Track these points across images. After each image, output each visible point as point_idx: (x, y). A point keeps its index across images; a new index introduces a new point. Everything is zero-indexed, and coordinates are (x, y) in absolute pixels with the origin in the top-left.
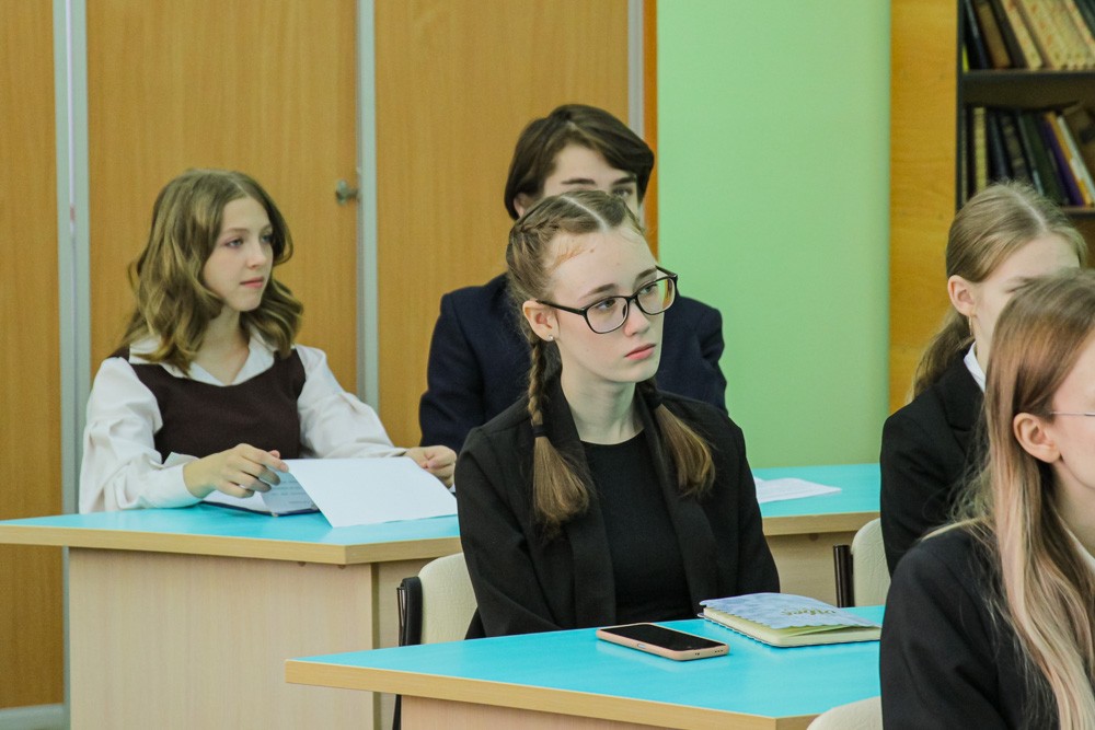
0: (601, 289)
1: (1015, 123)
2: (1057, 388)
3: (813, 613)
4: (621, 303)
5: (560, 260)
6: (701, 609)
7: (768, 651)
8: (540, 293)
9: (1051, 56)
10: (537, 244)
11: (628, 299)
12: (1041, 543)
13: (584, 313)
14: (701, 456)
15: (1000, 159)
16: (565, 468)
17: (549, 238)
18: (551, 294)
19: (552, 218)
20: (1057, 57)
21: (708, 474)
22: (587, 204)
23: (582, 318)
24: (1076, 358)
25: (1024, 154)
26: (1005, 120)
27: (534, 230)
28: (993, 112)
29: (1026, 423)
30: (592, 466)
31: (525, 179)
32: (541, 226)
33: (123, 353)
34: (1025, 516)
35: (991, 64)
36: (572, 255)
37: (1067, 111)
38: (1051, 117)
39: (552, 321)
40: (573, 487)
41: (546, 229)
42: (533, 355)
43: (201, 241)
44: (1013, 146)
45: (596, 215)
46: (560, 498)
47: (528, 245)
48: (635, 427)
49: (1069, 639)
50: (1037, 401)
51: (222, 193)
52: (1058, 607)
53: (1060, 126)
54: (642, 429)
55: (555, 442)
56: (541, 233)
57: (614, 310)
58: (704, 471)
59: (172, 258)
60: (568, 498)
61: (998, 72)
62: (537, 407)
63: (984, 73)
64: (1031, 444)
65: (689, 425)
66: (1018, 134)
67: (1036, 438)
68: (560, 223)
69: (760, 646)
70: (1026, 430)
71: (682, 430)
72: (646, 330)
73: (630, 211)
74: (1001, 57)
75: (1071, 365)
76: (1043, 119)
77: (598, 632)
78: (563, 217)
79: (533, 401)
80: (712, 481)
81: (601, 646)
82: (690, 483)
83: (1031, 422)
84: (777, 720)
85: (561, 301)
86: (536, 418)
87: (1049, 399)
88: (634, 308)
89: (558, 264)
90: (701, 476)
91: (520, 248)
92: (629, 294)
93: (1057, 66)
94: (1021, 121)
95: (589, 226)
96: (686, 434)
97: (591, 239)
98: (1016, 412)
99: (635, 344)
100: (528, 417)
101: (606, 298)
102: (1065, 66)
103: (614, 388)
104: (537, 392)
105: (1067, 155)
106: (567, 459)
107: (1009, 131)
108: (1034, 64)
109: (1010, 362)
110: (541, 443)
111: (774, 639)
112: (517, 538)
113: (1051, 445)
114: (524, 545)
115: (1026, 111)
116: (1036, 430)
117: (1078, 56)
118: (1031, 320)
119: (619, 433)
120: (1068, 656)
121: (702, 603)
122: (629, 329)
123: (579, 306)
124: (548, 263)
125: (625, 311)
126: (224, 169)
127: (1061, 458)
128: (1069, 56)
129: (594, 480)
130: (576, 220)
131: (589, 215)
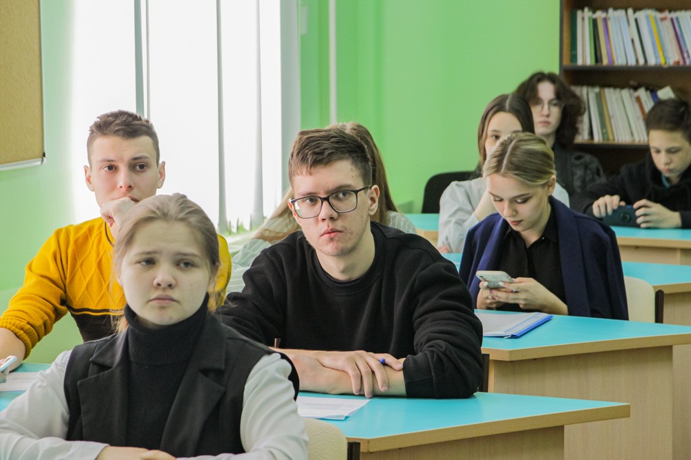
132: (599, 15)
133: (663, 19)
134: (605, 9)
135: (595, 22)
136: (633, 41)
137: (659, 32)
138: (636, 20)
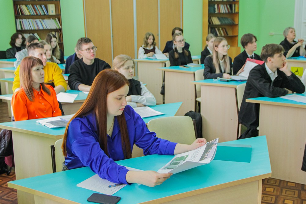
5: (177, 38)
8: (175, 41)
12: (217, 57)
24: (220, 43)
28: (211, 28)
31: (173, 33)
33: (141, 46)
37: (217, 28)
40: (178, 56)
43: (147, 38)
51: (150, 35)
54: (183, 51)
58: (188, 55)
59: (145, 40)
64: (216, 50)
65: (186, 51)
66: (213, 30)
68: (176, 35)
74: (211, 23)
85: (177, 41)
86: (175, 51)
87: (218, 46)
88: (182, 42)
97: (179, 36)
101: (180, 41)
103: (181, 48)
105: (217, 31)
106: (177, 54)
108: (214, 24)
109: (215, 43)
114: (174, 60)
115: (214, 28)
119: (181, 52)
126: (150, 33)
127: (218, 51)
132: (21, 20)
133: (34, 21)
134: (22, 19)
135: (20, 22)
136: (28, 25)
137: (33, 24)
138: (29, 21)
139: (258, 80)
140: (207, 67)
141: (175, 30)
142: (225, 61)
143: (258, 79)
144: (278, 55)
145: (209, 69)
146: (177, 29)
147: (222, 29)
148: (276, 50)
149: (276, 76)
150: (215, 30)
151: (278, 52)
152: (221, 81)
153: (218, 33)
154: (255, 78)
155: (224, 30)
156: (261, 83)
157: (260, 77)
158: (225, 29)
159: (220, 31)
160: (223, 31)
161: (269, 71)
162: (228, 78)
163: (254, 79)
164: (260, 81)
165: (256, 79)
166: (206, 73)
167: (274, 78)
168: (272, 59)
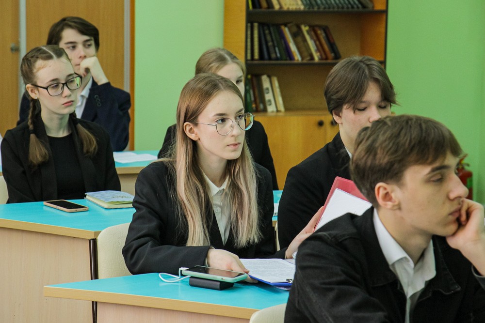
0: (53, 80)
1: (269, 29)
2: (199, 114)
3: (122, 197)
4: (61, 85)
5: (39, 69)
6: (85, 196)
7: (104, 210)
8: (32, 81)
9: (283, 4)
10: (31, 64)
11: (63, 84)
12: (192, 169)
13: (46, 88)
14: (92, 143)
15: (263, 42)
16: (41, 145)
17: (35, 61)
18: (36, 82)
19: (36, 54)
20: (286, 5)
21: (95, 149)
22: (49, 50)
23: (46, 90)
24: (207, 104)
25: (273, 41)
26: (266, 28)
27: (30, 59)
28: (262, 25)
29: (188, 126)
30: (51, 145)
32: (32, 57)
34: (186, 158)
35: (260, 7)
36: (43, 68)
37: (289, 25)
38: (283, 27)
39: (36, 92)
40: (43, 152)
41: (34, 59)
42: (31, 104)
44: (269, 38)
45: (52, 54)
46: (38, 156)
47: (27, 64)
48: (69, 131)
49: (197, 203)
50: (192, 118)
52: (195, 191)
53: (286, 31)
54: (71, 132)
55: (38, 136)
56: (32, 60)
57: (59, 87)
58: (93, 148)
60: (41, 155)
61: (263, 10)
62: (31, 123)
63: (258, 10)
64: (189, 134)
65: (89, 131)
66: (270, 33)
67: (191, 131)
68: (39, 56)
69: (102, 209)
70: (188, 128)
71: (85, 132)
72: (70, 96)
73: (66, 53)
74: (264, 4)
75: (204, 107)
76: (280, 28)
77: (44, 203)
78: (40, 54)
79: (30, 121)
80: (96, 152)
81: (45, 208)
82: (88, 152)
83: (190, 125)
84: (95, 232)
85: (39, 84)
86: (31, 127)
87: (196, 117)
88: (65, 87)
89: (38, 71)
90: (92, 149)
91: (25, 65)
92: (64, 82)
93: (285, 8)
94: (272, 29)
95: (50, 57)
96: (87, 134)
97: (50, 62)
98: (185, 122)
99: (66, 100)
100: (28, 127)
101: (55, 83)
102: (288, 8)
103: (60, 117)
104: (32, 118)
105: (288, 41)
106: (41, 142)
107: (267, 32)
108: (277, 7)
109: (185, 103)
110: (32, 136)
111: (106, 206)
112: (21, 169)
113: (196, 134)
114: (24, 172)
115: (273, 25)
116: (191, 129)
117: (293, 5)
118: (193, 90)
119: (62, 134)
120: (196, 209)
121: (85, 194)
122: (64, 95)
123: (45, 86)
124: (35, 71)
125: (63, 88)
127: (199, 139)
128: (290, 5)
129: (52, 150)
130: (44, 55)
131: (49, 53)
139: (332, 295)
140: (144, 210)
141: (62, 29)
142: (235, 188)
143: (331, 290)
144: (424, 171)
145: (152, 225)
146: (70, 26)
147: (313, 29)
148: (412, 150)
149: (430, 273)
150: (282, 36)
151: (422, 160)
152: (195, 283)
153: (293, 48)
154: (317, 282)
155: (321, 34)
156: (344, 308)
157: (343, 277)
158: (326, 30)
159: (305, 40)
160: (317, 39)
161: (392, 251)
162: (229, 273)
163: (314, 288)
164: (339, 298)
165: (323, 291)
166: (135, 244)
167: (420, 286)
168: (397, 193)
